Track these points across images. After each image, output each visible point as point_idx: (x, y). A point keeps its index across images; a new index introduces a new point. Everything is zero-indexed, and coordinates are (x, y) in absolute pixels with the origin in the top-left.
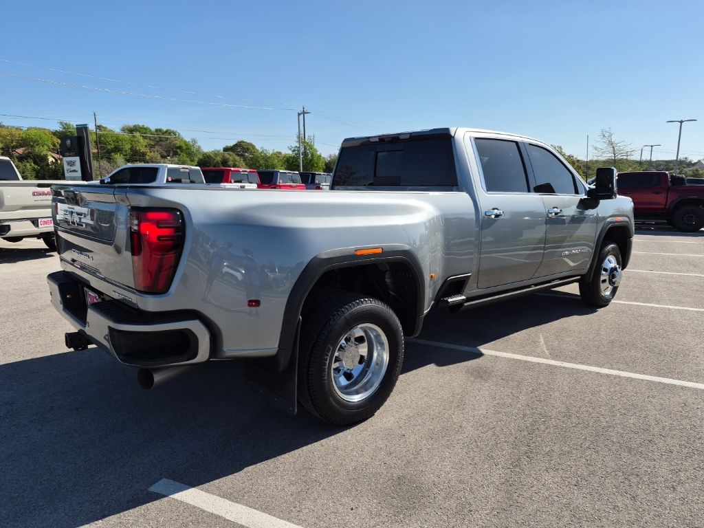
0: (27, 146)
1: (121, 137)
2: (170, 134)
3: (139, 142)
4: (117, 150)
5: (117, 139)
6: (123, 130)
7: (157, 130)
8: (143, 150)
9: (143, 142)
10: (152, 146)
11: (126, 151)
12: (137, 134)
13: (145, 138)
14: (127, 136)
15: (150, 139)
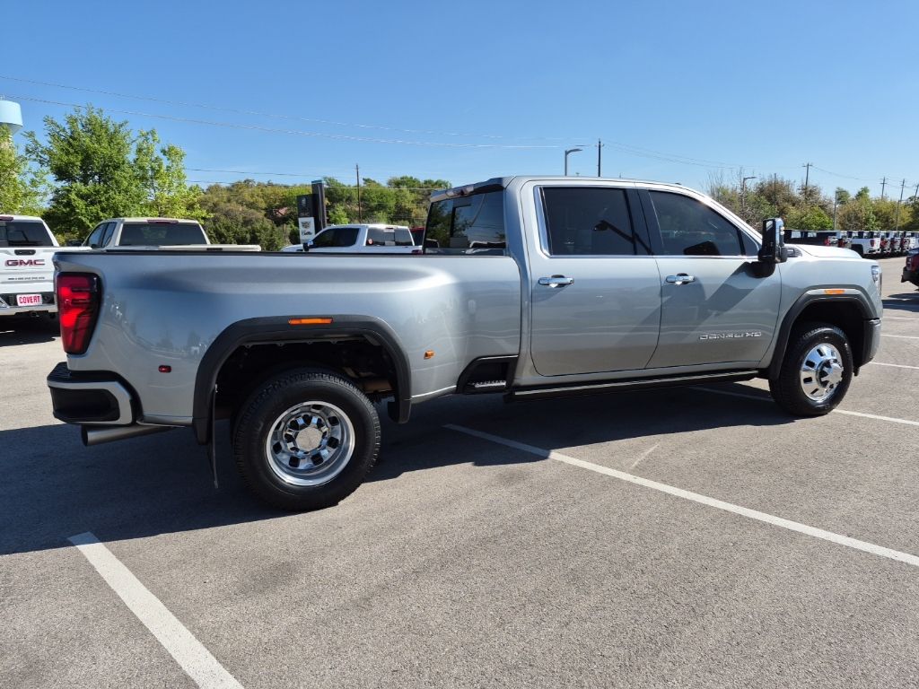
0: (290, 205)
1: (385, 193)
2: (440, 185)
3: (406, 198)
4: (381, 207)
5: (382, 195)
6: (390, 183)
7: (426, 182)
8: (409, 206)
9: (411, 197)
10: (419, 202)
11: (390, 208)
12: (404, 188)
13: (412, 192)
14: (393, 190)
15: (418, 193)
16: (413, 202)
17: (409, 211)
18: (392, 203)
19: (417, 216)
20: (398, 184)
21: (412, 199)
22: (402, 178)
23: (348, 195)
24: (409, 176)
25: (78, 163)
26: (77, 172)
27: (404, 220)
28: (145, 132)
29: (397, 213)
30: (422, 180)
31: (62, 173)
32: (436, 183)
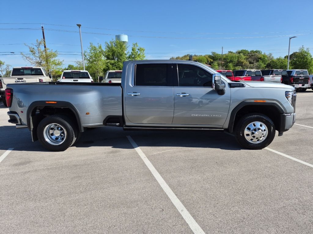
2: (257, 52)
3: (242, 58)
4: (231, 61)
6: (237, 52)
7: (251, 51)
8: (242, 60)
10: (247, 59)
11: (235, 62)
12: (242, 54)
13: (245, 55)
14: (237, 55)
15: (247, 56)
16: (245, 59)
17: (242, 63)
18: (236, 60)
19: (245, 64)
20: (239, 53)
21: (244, 58)
22: (241, 50)
23: (220, 58)
24: (244, 49)
25: (111, 55)
26: (111, 57)
27: (239, 66)
28: (134, 44)
29: (237, 63)
30: (249, 51)
31: (108, 58)
32: (255, 51)
